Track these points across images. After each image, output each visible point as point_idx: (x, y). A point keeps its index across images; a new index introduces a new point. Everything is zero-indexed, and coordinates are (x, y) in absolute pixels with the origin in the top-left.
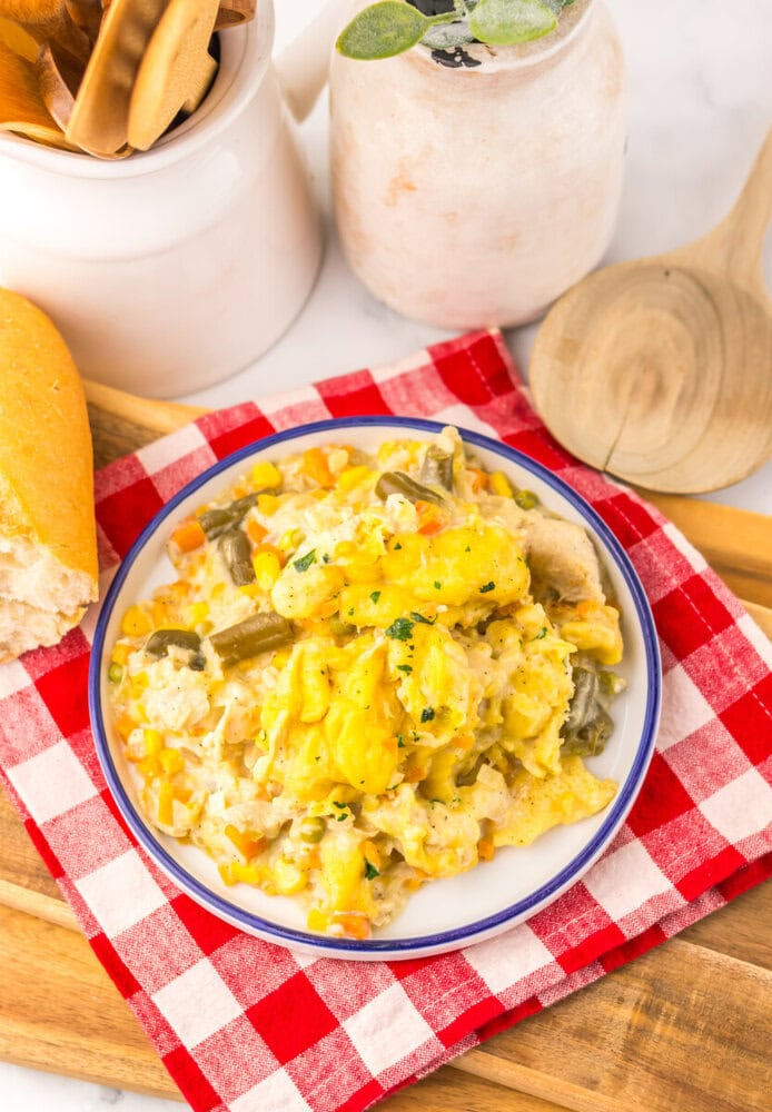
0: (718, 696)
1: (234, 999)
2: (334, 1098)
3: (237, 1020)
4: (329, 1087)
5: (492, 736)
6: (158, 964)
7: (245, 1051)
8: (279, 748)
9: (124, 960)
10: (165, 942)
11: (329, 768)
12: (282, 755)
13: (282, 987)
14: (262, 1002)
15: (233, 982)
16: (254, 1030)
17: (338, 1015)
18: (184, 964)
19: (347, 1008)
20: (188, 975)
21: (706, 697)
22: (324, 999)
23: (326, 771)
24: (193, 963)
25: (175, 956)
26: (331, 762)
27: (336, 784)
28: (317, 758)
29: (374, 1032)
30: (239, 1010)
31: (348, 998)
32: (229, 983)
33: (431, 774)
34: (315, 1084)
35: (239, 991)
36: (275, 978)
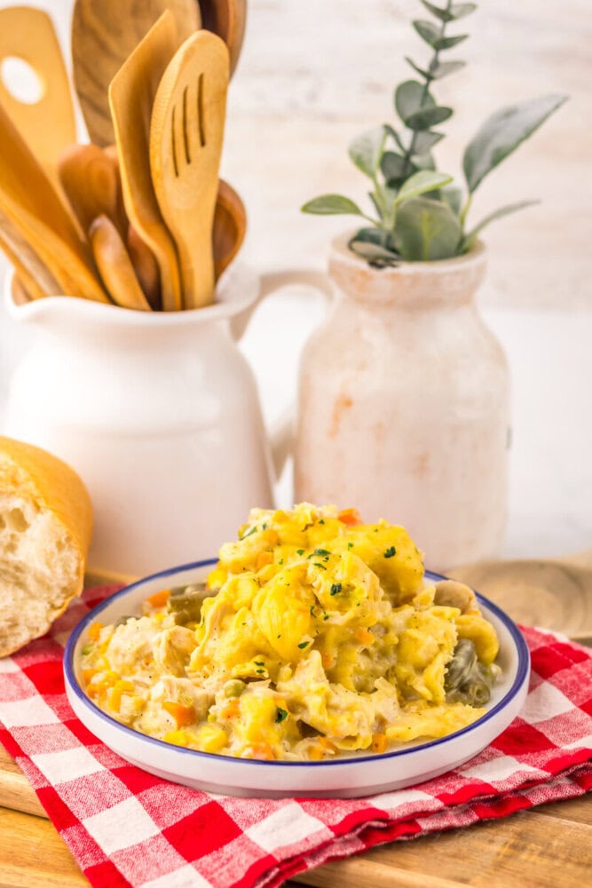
0: (578, 696)
1: (153, 823)
2: (232, 877)
3: (154, 838)
4: (229, 870)
5: (389, 660)
6: (91, 799)
7: (159, 856)
8: (213, 629)
9: (64, 799)
10: (100, 786)
11: (253, 632)
12: (216, 635)
13: (196, 812)
14: (176, 824)
15: (154, 812)
16: (167, 843)
17: (241, 826)
18: (116, 800)
19: (251, 820)
20: (116, 808)
21: (568, 696)
22: (232, 816)
23: (250, 634)
24: (122, 799)
25: (108, 796)
26: (256, 627)
27: (258, 652)
28: (244, 624)
29: (273, 831)
30: (157, 831)
31: (253, 813)
32: (151, 813)
33: (337, 666)
34: (216, 870)
35: (159, 818)
36: (191, 807)
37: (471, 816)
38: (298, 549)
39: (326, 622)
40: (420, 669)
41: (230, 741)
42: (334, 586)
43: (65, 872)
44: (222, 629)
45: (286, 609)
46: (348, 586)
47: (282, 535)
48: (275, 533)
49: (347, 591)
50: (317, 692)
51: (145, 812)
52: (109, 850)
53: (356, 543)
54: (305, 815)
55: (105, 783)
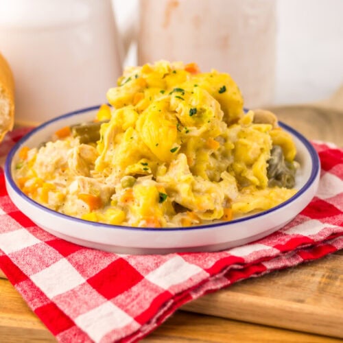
1: (80, 275)
2: (141, 307)
3: (82, 285)
4: (138, 303)
5: (229, 160)
6: (34, 262)
7: (87, 297)
8: (110, 143)
9: (15, 263)
10: (40, 253)
11: (138, 144)
12: (112, 147)
13: (109, 266)
14: (97, 275)
15: (80, 268)
16: (91, 288)
17: (142, 273)
18: (51, 262)
19: (149, 269)
20: (53, 267)
22: (135, 267)
23: (136, 145)
24: (57, 261)
25: (46, 259)
26: (140, 140)
27: (142, 157)
28: (132, 138)
29: (166, 275)
30: (83, 280)
31: (150, 264)
32: (78, 269)
34: (129, 304)
35: (83, 271)
36: (105, 263)
37: (298, 259)
38: (160, 90)
39: (188, 134)
40: (250, 165)
41: (127, 217)
42: (191, 110)
43: (20, 313)
44: (116, 143)
45: (160, 126)
46: (201, 109)
47: (149, 81)
48: (144, 80)
49: (200, 113)
50: (186, 181)
51: (74, 269)
52: (51, 295)
53: (199, 84)
54: (186, 264)
55: (43, 251)
